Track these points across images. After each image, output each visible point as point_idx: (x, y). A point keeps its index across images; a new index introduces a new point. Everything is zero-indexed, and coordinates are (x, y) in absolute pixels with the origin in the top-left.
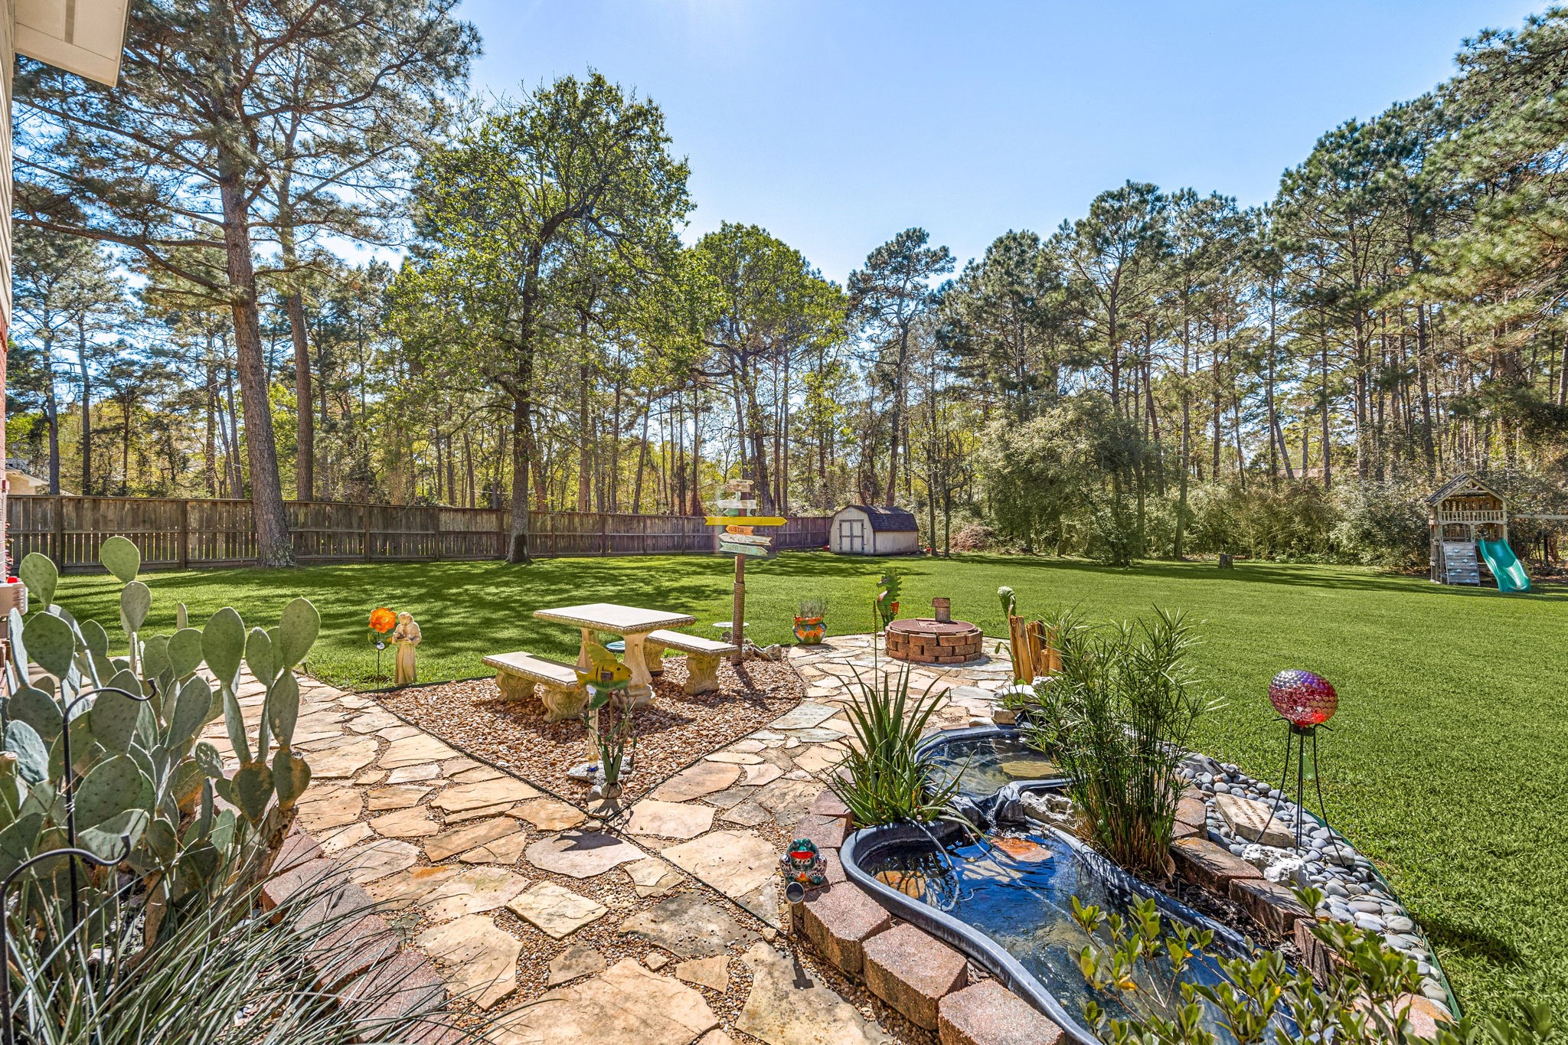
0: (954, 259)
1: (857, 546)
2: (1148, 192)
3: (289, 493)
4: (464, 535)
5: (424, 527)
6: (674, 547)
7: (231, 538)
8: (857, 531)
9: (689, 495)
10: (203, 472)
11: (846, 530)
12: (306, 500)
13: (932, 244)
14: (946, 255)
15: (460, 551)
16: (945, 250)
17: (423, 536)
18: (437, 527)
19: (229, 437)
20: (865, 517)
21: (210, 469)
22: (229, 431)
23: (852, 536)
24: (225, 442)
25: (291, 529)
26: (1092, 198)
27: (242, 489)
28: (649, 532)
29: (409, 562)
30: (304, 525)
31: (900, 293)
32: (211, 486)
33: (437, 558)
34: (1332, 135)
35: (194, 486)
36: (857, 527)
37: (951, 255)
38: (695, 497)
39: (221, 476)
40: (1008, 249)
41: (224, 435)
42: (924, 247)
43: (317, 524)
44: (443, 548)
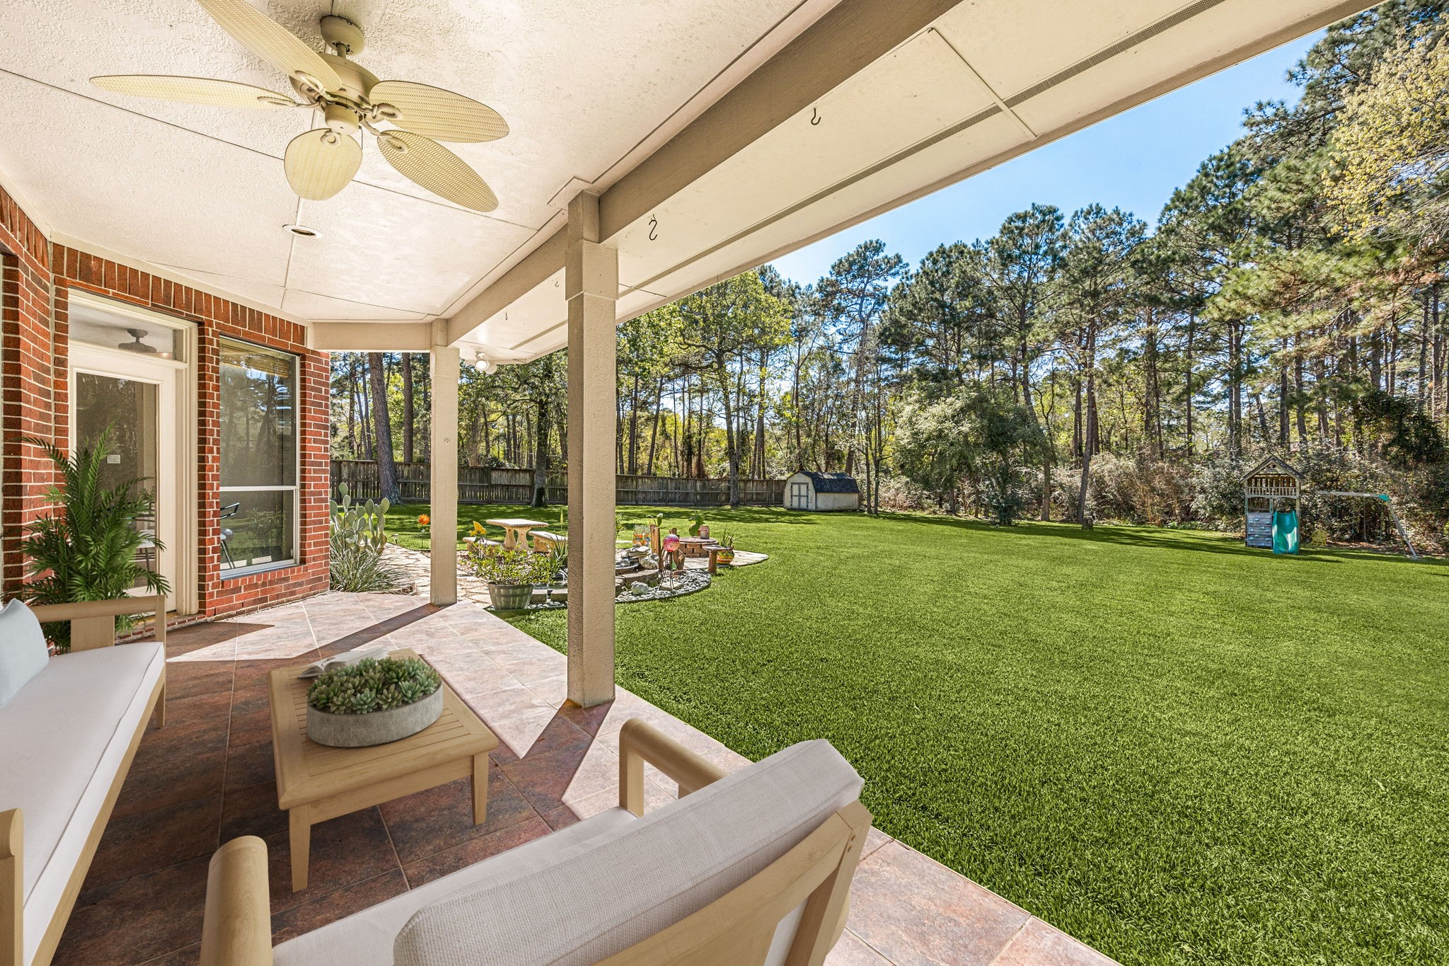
0: (907, 265)
1: (803, 505)
2: (1050, 212)
3: (399, 456)
4: (507, 487)
5: (481, 481)
6: (660, 501)
7: (365, 485)
8: (803, 492)
9: (694, 460)
10: (346, 438)
11: (796, 492)
12: (409, 462)
13: (889, 252)
14: (900, 261)
15: (504, 498)
16: (898, 257)
17: (480, 487)
18: (489, 480)
19: (364, 413)
20: (809, 480)
21: (352, 435)
22: (364, 409)
23: (800, 496)
24: (362, 417)
25: (400, 480)
26: (1002, 220)
27: (371, 451)
28: (640, 488)
29: (472, 504)
30: (407, 478)
31: (862, 294)
32: (352, 448)
33: (490, 502)
34: (1215, 158)
35: (341, 447)
36: (803, 488)
37: (905, 261)
38: (699, 460)
39: (358, 441)
40: (935, 262)
41: (361, 412)
42: (882, 255)
43: (415, 477)
44: (493, 494)
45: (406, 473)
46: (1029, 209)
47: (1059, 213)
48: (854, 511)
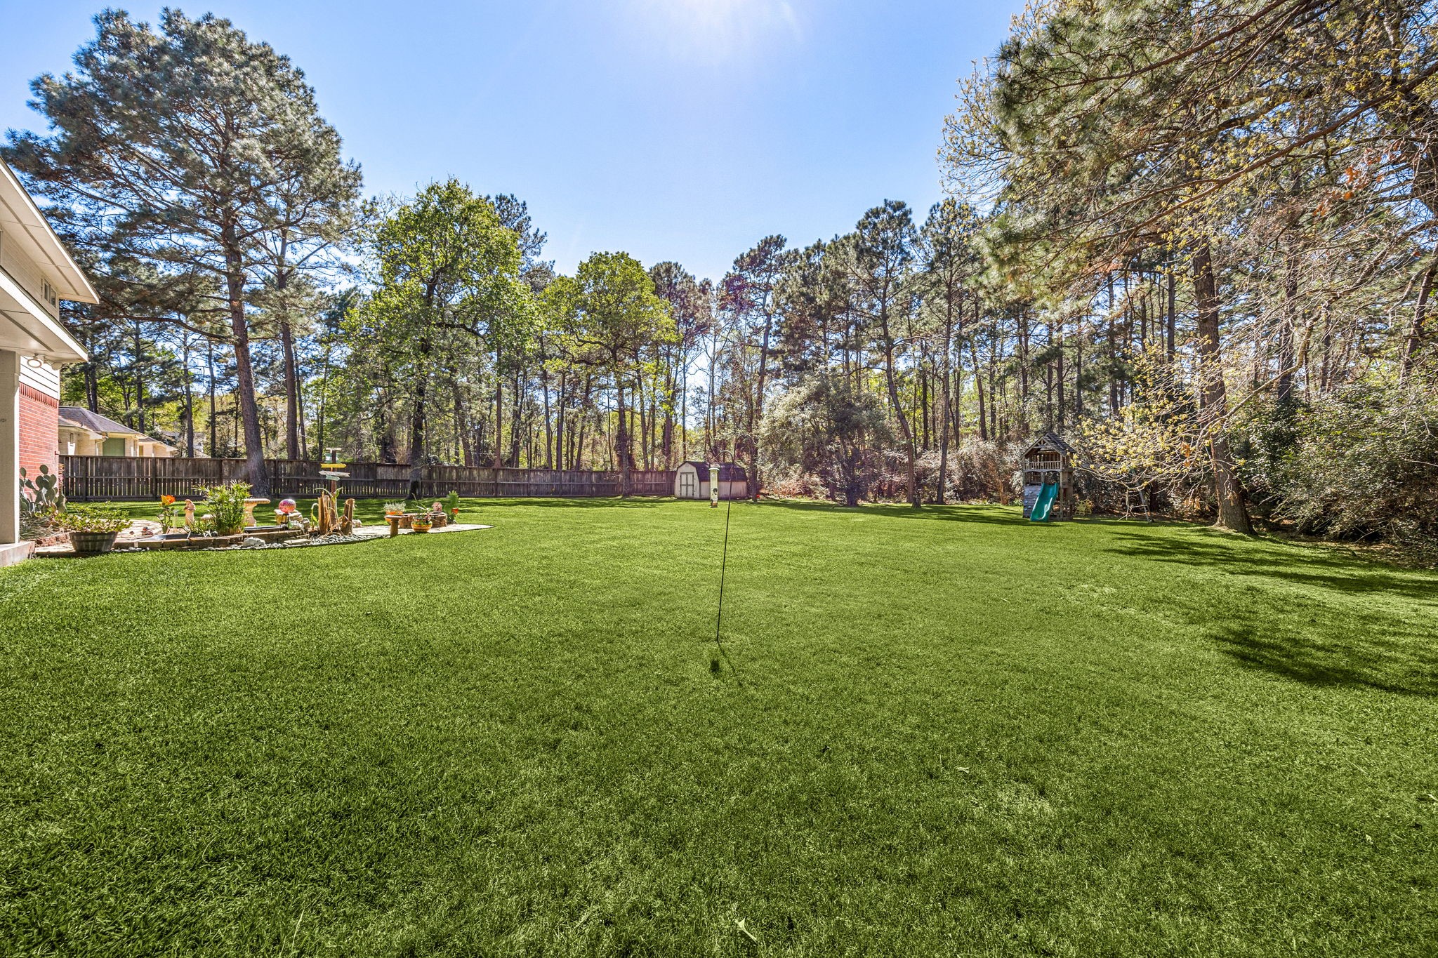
1: (690, 494)
4: (393, 481)
5: (367, 476)
8: (690, 482)
11: (684, 481)
12: (291, 459)
18: (375, 476)
23: (687, 485)
30: (290, 475)
33: (375, 496)
42: (783, 249)
43: (298, 474)
44: (379, 490)
45: (288, 470)
46: (882, 205)
47: (907, 208)
48: (743, 498)
